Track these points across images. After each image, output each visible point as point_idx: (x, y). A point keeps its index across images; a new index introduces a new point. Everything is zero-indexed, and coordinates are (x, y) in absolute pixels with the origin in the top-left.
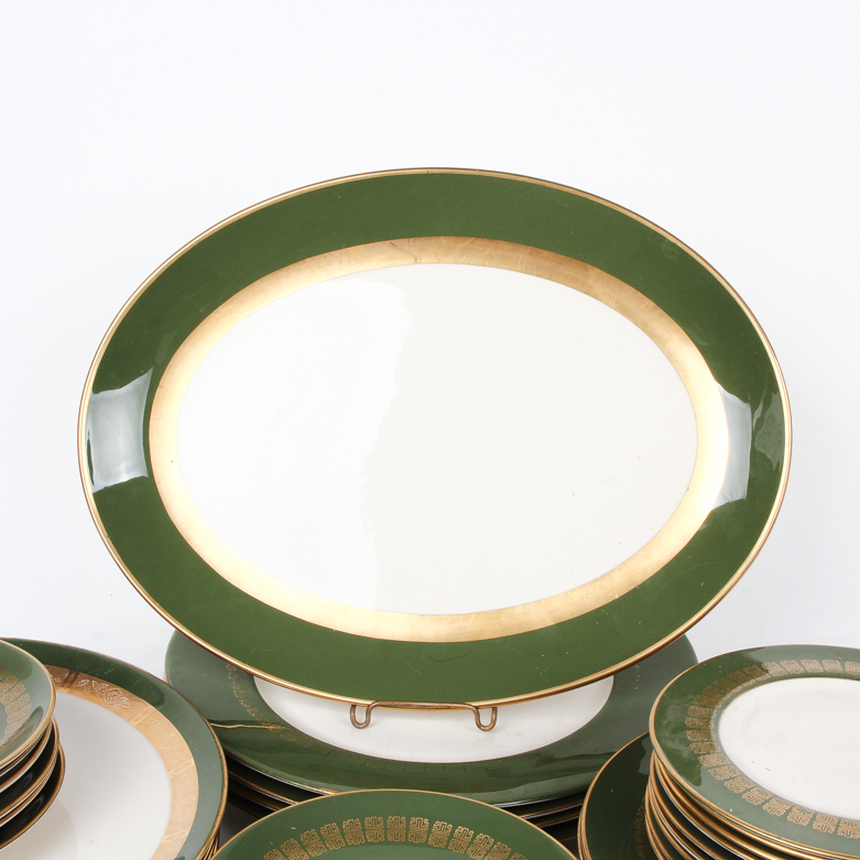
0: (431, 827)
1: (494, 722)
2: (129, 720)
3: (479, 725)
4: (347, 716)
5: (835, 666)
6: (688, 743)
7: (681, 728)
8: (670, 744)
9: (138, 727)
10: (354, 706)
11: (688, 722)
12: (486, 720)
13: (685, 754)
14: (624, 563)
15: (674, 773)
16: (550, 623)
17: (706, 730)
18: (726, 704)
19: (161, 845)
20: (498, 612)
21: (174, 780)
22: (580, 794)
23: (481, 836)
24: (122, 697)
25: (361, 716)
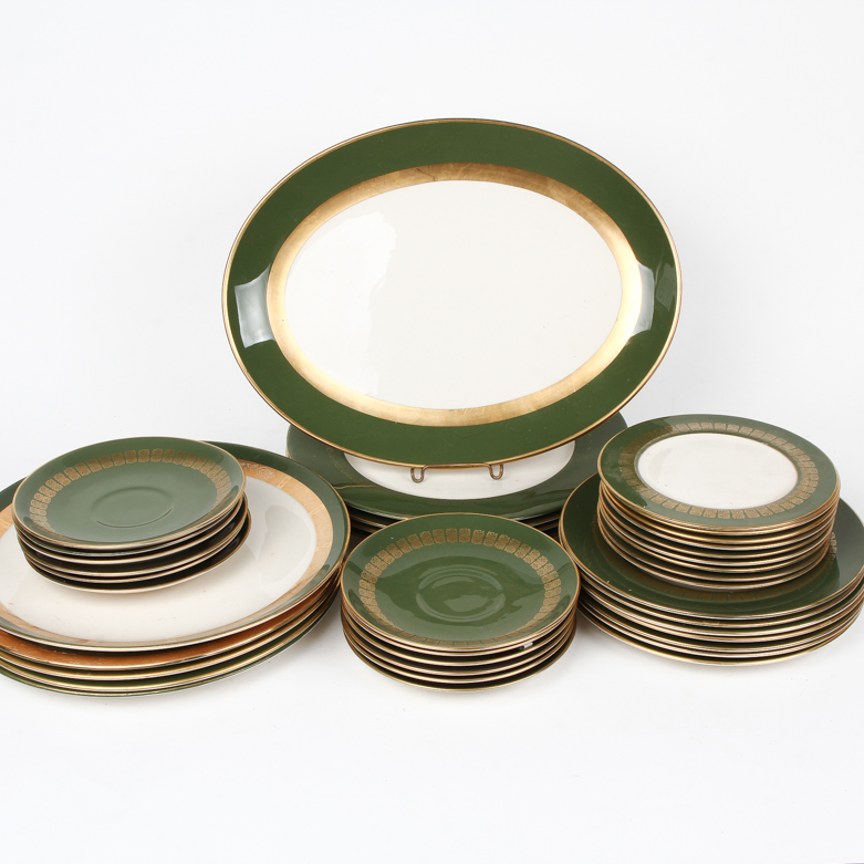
0: (472, 534)
1: (501, 474)
2: (276, 485)
3: (492, 476)
4: (409, 475)
5: (708, 426)
6: (621, 474)
7: (616, 466)
8: (610, 475)
9: (282, 489)
10: (413, 469)
11: (620, 462)
12: (496, 473)
13: (619, 480)
14: (579, 369)
15: (612, 489)
16: (533, 410)
17: (632, 466)
18: (642, 452)
19: (316, 553)
20: (500, 405)
21: (314, 517)
22: (559, 512)
23: (502, 536)
24: (270, 472)
25: (418, 476)
